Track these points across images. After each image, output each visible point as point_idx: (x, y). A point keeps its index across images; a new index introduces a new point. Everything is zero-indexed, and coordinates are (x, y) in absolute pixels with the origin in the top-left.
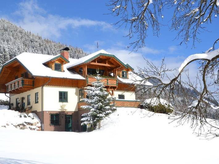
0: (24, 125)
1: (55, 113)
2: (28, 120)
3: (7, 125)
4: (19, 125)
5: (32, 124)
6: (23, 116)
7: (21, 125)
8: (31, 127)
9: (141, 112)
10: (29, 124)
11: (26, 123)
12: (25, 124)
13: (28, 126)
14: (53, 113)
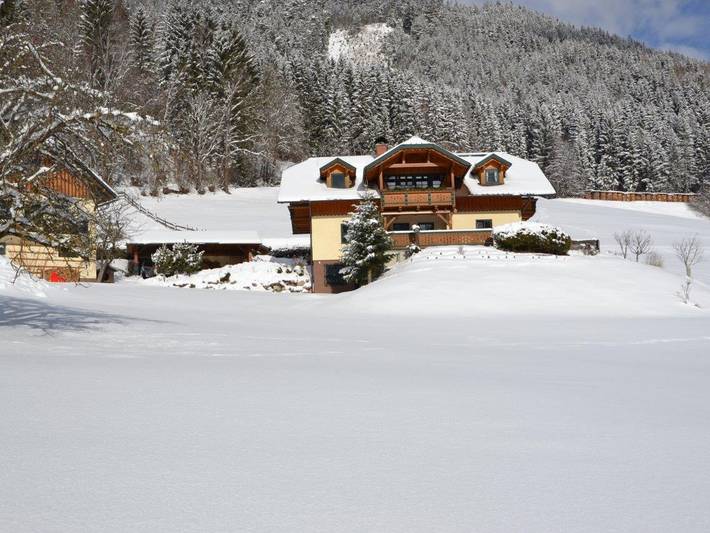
0: (282, 286)
1: (333, 263)
2: (293, 277)
3: (254, 285)
4: (272, 286)
5: (295, 284)
6: (284, 270)
7: (275, 284)
8: (292, 287)
9: (461, 252)
10: (289, 283)
11: (285, 282)
12: (282, 283)
13: (287, 287)
14: (329, 263)
